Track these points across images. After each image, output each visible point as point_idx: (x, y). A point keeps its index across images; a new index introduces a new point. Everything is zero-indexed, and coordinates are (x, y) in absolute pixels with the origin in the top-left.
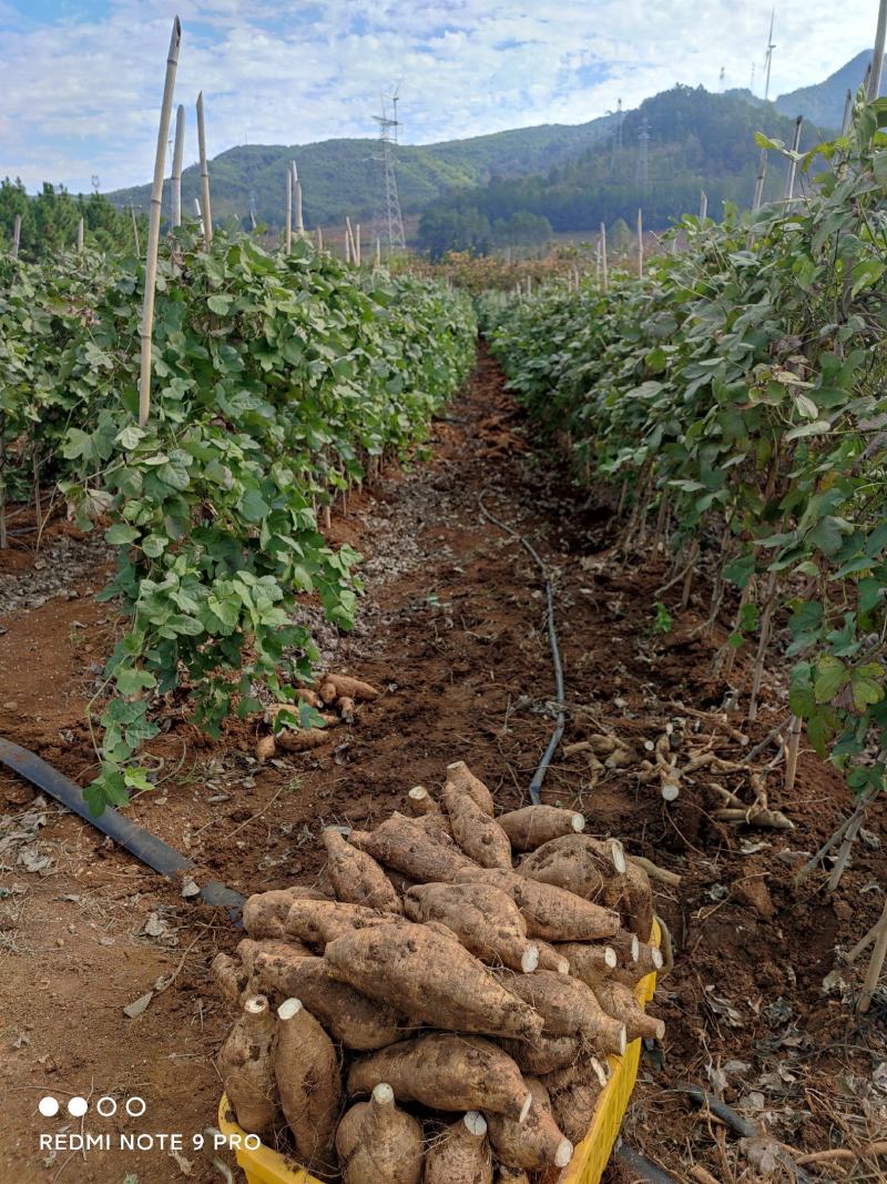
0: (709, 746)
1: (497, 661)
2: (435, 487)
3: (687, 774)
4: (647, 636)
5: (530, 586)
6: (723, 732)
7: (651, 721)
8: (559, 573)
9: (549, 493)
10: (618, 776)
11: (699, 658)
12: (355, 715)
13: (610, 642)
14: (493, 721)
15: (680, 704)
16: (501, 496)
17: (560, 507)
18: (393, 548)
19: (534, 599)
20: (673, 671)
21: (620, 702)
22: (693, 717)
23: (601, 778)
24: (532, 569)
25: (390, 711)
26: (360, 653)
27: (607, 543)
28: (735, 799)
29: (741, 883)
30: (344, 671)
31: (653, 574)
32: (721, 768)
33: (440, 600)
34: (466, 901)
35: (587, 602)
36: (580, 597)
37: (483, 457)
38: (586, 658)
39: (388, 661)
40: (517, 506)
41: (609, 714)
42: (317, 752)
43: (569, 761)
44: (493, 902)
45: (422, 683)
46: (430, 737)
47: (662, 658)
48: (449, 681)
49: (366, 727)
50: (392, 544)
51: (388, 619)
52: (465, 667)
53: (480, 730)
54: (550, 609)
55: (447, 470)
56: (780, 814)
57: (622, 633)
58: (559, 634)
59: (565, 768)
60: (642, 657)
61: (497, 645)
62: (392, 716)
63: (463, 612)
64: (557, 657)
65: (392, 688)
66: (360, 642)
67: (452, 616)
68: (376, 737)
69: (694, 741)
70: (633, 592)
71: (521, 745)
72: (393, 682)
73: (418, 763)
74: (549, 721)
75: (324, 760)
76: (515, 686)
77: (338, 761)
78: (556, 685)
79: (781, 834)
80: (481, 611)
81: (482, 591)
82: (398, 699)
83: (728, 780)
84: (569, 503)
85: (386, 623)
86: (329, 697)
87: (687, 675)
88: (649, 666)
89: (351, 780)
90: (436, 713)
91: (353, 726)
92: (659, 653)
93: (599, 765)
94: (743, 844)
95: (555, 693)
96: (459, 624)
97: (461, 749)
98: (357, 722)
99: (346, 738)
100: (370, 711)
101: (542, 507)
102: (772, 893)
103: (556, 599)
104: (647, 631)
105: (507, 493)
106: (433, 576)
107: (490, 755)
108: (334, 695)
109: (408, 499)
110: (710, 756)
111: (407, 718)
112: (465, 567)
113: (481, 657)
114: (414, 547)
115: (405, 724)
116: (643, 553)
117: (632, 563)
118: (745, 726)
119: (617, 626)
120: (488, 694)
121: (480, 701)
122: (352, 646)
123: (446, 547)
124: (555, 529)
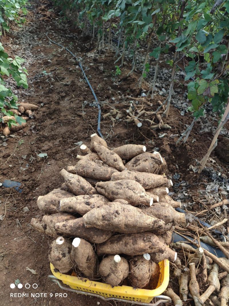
0: (142, 108)
1: (74, 91)
2: (30, 32)
3: (139, 117)
4: (114, 77)
5: (74, 64)
6: (145, 103)
7: (124, 103)
8: (81, 59)
9: (69, 32)
10: (120, 122)
11: (131, 81)
12: (34, 116)
13: (104, 80)
14: (79, 110)
15: (130, 97)
16: (54, 34)
17: (74, 36)
18: (23, 55)
19: (77, 69)
20: (125, 87)
21: (113, 99)
22: (135, 100)
23: (115, 123)
24: (73, 58)
25: (44, 112)
26: (26, 94)
27: (92, 47)
28: (153, 122)
29: (163, 146)
30: (23, 101)
31: (109, 56)
32: (147, 114)
33: (47, 72)
34: (125, 188)
35: (93, 68)
36: (90, 66)
37: (43, 20)
38: (100, 86)
39: (37, 96)
40: (60, 37)
41: (112, 103)
42: (25, 129)
43: (106, 120)
44: (134, 186)
45: (51, 101)
46: (60, 119)
47: (120, 83)
48: (60, 100)
49: (38, 119)
50: (23, 54)
51: (32, 81)
52: (64, 94)
53: (76, 114)
54: (83, 71)
55: (32, 26)
56: (167, 125)
57: (106, 77)
58: (89, 79)
59: (105, 122)
60: (115, 84)
61: (72, 86)
62: (45, 114)
63: (56, 76)
64: (91, 87)
65: (42, 104)
66: (25, 90)
67: (53, 77)
68: (43, 121)
69: (138, 107)
70: (105, 63)
71: (90, 117)
72: (42, 102)
73: (60, 128)
74: (95, 108)
75: (28, 132)
76: (82, 98)
77: (33, 132)
78: (94, 96)
79: (168, 130)
80: (62, 75)
81: (60, 68)
82: (45, 108)
83: (150, 117)
84: (76, 35)
85: (31, 82)
86: (23, 111)
87: (129, 87)
88: (118, 86)
89: (40, 137)
90: (60, 111)
91: (34, 119)
92: (119, 82)
93: (114, 119)
94: (159, 135)
95: (95, 99)
96: (56, 80)
97: (73, 121)
98: (35, 118)
99: (33, 124)
100: (37, 113)
101: (68, 37)
102: (170, 147)
103: (84, 68)
104: (114, 75)
105: (55, 32)
106: (41, 64)
107: (81, 122)
108: (24, 110)
109: (22, 37)
110: (144, 111)
111: (50, 114)
112: (51, 60)
113: (68, 90)
114: (31, 54)
115: (50, 116)
116: (104, 50)
117: (102, 54)
118: (151, 101)
119: (104, 75)
120: (74, 102)
121: (72, 105)
122: (23, 92)
123: (42, 53)
124: (75, 44)
